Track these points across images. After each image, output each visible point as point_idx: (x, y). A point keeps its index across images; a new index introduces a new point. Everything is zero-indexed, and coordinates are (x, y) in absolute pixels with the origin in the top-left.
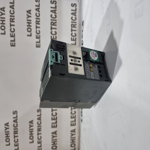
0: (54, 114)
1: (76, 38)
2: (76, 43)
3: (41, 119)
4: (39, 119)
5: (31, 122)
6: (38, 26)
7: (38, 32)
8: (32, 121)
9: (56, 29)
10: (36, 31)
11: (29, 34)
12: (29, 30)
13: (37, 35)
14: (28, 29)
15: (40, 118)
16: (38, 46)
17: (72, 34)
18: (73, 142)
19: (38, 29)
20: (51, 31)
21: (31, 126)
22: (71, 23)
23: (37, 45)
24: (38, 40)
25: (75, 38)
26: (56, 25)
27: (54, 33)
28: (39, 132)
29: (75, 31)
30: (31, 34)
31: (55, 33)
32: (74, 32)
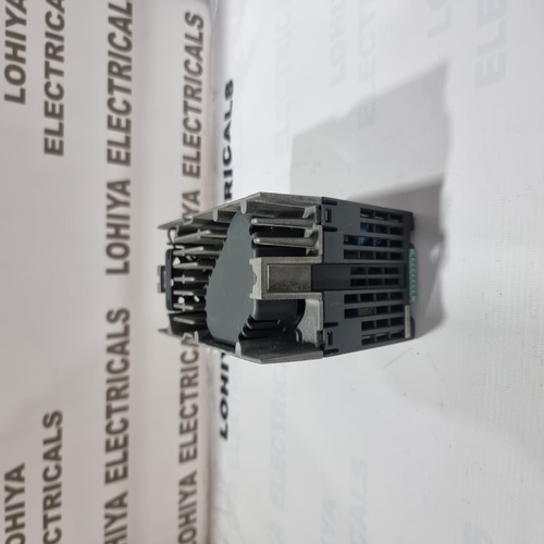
0: (117, 426)
1: (199, 139)
2: (198, 154)
3: (61, 453)
4: (53, 454)
5: (16, 474)
6: (54, 64)
7: (54, 90)
8: (20, 469)
9: (127, 91)
10: (47, 85)
11: (15, 91)
12: (15, 75)
13: (51, 102)
14: (8, 69)
15: (56, 450)
16: (54, 150)
17: (185, 121)
18: (187, 522)
19: (54, 79)
20: (109, 96)
21: (13, 492)
22: (183, 83)
23: (50, 145)
24: (53, 124)
25: (195, 136)
26: (128, 78)
27: (118, 105)
28: (52, 513)
29: (198, 111)
30: (23, 91)
31: (123, 107)
32: (192, 116)
